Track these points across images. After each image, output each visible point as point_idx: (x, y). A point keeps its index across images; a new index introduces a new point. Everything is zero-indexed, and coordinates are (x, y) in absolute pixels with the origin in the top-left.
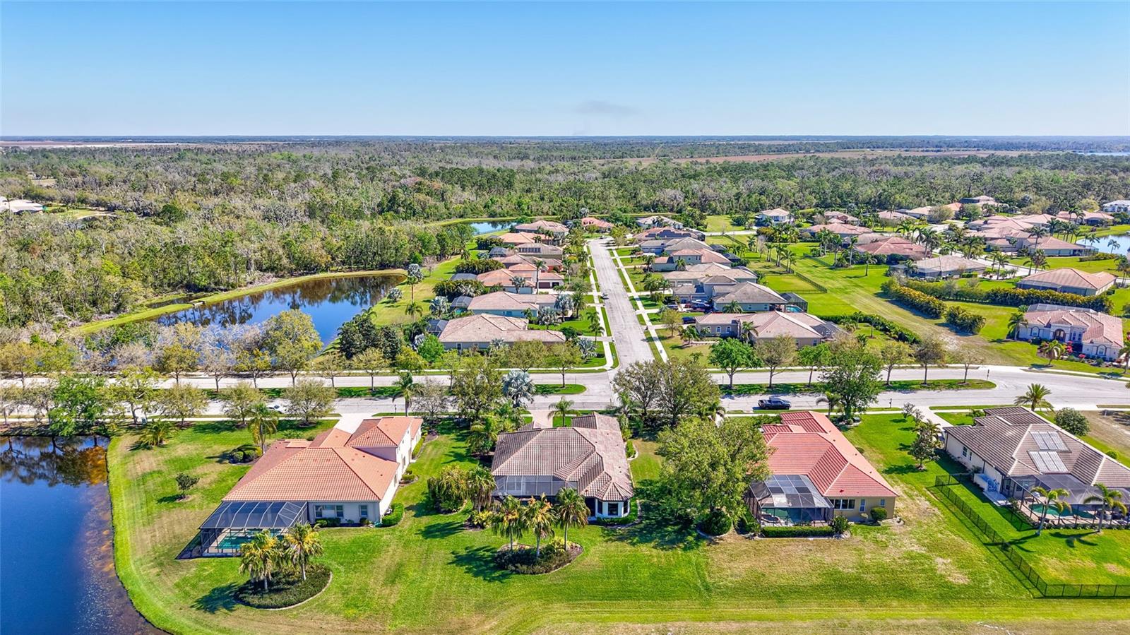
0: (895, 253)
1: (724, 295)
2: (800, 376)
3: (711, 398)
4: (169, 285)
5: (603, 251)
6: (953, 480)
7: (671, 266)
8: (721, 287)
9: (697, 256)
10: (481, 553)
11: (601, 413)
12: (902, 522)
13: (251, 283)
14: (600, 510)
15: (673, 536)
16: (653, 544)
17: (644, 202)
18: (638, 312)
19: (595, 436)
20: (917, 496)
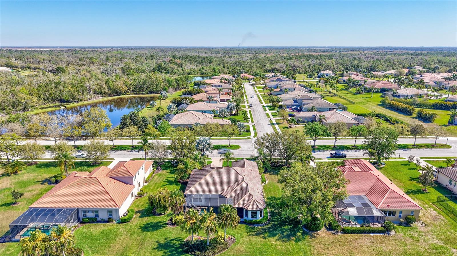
0: (384, 87)
1: (307, 104)
2: (349, 142)
3: (307, 152)
4: (52, 99)
5: (251, 88)
6: (447, 199)
7: (281, 92)
8: (306, 100)
9: (293, 88)
10: (174, 242)
11: (248, 159)
12: (424, 225)
13: (90, 99)
14: (246, 215)
15: (289, 232)
16: (277, 238)
17: (268, 69)
18: (266, 112)
19: (244, 172)
20: (428, 207)
